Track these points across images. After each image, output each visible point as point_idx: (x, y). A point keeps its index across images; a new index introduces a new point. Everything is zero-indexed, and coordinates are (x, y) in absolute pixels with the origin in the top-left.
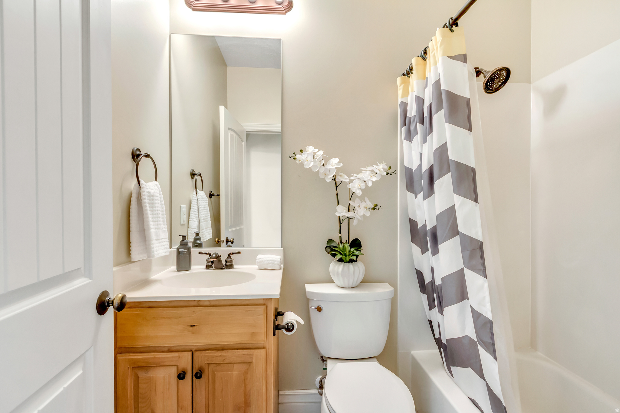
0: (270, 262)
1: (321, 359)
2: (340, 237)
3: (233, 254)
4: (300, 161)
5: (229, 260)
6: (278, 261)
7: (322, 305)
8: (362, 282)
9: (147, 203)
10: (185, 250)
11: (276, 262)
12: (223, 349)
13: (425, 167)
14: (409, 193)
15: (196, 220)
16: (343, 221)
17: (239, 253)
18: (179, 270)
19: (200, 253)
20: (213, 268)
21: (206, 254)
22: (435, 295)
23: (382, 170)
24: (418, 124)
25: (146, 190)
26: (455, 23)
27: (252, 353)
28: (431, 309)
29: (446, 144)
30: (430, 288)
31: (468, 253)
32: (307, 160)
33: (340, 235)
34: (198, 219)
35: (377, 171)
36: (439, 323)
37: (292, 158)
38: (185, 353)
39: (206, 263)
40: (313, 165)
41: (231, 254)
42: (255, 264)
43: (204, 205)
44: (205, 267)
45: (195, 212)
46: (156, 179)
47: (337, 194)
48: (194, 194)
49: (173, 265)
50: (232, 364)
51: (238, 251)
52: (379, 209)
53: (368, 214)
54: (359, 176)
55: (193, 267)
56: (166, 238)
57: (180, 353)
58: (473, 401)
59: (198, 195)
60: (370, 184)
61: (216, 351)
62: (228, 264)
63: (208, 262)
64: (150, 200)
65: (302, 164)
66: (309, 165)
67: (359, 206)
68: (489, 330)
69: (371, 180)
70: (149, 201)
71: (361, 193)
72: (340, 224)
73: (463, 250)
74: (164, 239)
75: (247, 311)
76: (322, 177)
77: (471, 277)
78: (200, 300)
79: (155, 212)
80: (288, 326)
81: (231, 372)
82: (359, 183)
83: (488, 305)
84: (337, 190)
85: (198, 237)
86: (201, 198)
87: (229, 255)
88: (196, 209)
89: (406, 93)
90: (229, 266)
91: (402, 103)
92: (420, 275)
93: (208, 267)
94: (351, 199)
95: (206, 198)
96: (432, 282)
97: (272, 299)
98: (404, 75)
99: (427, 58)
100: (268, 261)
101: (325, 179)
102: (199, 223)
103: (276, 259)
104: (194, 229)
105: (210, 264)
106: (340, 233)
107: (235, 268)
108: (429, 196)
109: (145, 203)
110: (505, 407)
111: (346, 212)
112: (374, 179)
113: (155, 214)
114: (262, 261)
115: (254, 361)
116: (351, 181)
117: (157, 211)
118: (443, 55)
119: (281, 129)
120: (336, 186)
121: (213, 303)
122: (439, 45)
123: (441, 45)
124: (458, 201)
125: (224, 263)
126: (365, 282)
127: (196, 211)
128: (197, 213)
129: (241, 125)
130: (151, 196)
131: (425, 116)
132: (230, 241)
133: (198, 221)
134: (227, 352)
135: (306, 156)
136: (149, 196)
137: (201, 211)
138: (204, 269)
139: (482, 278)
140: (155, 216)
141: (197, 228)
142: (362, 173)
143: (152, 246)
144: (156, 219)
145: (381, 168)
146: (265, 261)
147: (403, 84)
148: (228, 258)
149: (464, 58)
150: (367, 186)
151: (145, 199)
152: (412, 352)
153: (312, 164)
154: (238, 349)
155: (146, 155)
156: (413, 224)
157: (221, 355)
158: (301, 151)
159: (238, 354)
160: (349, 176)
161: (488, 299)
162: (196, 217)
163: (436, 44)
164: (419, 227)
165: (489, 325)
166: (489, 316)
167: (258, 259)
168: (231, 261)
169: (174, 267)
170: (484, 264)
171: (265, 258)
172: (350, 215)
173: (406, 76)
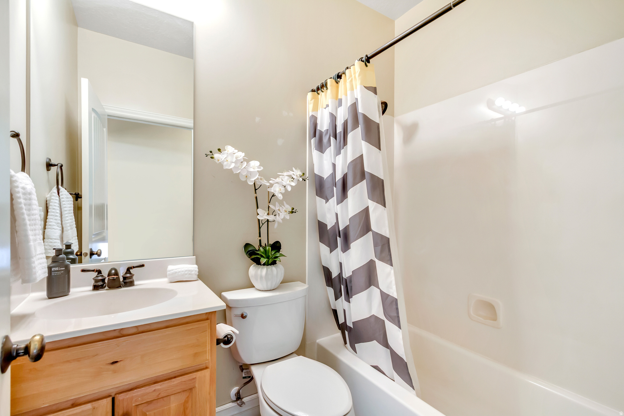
0: (186, 272)
1: (240, 368)
2: (260, 240)
3: (134, 267)
4: (219, 160)
5: (128, 275)
6: (195, 271)
7: (247, 312)
8: (282, 282)
9: (23, 203)
10: (62, 269)
11: (193, 272)
12: (156, 382)
13: (339, 176)
14: (318, 198)
15: (57, 228)
16: (263, 224)
17: (143, 266)
18: (51, 296)
19: (83, 271)
20: (107, 288)
21: (93, 271)
22: (342, 287)
23: (299, 176)
24: (331, 138)
25: (21, 185)
26: (368, 59)
27: (195, 377)
28: (337, 298)
29: (361, 156)
30: (337, 280)
31: (379, 248)
32: (227, 161)
33: (259, 238)
34: (61, 226)
35: (294, 177)
36: (344, 311)
37: (209, 157)
38: (103, 400)
39: (93, 282)
40: (234, 167)
41: (131, 267)
42: (165, 276)
43: (69, 207)
44: (91, 288)
45: (56, 216)
46: (23, 169)
47: (256, 198)
48: (54, 193)
49: (42, 290)
50: (168, 397)
51: (141, 264)
52: (295, 212)
53: (288, 217)
54: (278, 180)
55: (72, 290)
56: (42, 254)
57: (94, 403)
58: (376, 368)
59: (60, 194)
60: (289, 189)
61: (147, 387)
62: (127, 281)
63: (96, 281)
64: (25, 199)
65: (221, 165)
66: (230, 166)
67: (279, 210)
68: (394, 307)
69: (290, 184)
70: (24, 201)
71: (282, 197)
72: (260, 228)
73: (375, 245)
74: (40, 254)
75: (188, 330)
76: (243, 179)
77: (382, 268)
78: (123, 329)
79: (32, 216)
80: (228, 338)
81: (168, 407)
82: (279, 187)
83: (394, 287)
84: (256, 193)
85: (69, 250)
86: (66, 198)
87: (128, 270)
88: (57, 213)
89: (316, 108)
90: (128, 282)
91: (313, 116)
92: (327, 272)
93: (96, 288)
94: (270, 203)
95: (71, 198)
96: (340, 275)
97: (216, 311)
98: (313, 91)
99: (339, 82)
100: (183, 272)
101: (246, 181)
102: (63, 231)
103: (193, 269)
104: (55, 239)
105: (100, 283)
106: (260, 236)
107: (136, 285)
108: (342, 201)
109: (20, 203)
110: (406, 363)
111: (266, 216)
112: (293, 184)
113: (33, 220)
114: (176, 273)
115: (197, 385)
116: (271, 185)
117: (35, 215)
118: (361, 84)
119: (193, 125)
120: (256, 190)
121: (141, 329)
122: (357, 75)
123: (359, 76)
124: (372, 205)
125: (121, 279)
126: (285, 282)
127: (59, 215)
128: (60, 218)
129: (104, 106)
130: (27, 194)
131: (338, 132)
132: (96, 254)
133: (61, 229)
134: (163, 383)
135: (225, 156)
136: (24, 194)
137: (67, 215)
138: (90, 291)
139: (389, 267)
140: (32, 222)
141: (59, 239)
142: (279, 177)
143: (33, 265)
144: (34, 226)
145: (297, 173)
146: (179, 272)
147: (314, 100)
148: (126, 273)
149: (374, 90)
150: (286, 190)
151: (19, 198)
152: (318, 341)
153: (233, 165)
154: (175, 377)
155: (15, 134)
156: (321, 226)
157: (155, 390)
158: (219, 150)
159: (177, 382)
160: (268, 180)
161: (394, 282)
162: (58, 223)
163: (355, 73)
164: (328, 228)
165: (394, 303)
166: (395, 295)
167: (170, 271)
168: (131, 277)
169: (44, 294)
170: (391, 255)
171: (179, 269)
172: (271, 218)
173: (316, 93)
